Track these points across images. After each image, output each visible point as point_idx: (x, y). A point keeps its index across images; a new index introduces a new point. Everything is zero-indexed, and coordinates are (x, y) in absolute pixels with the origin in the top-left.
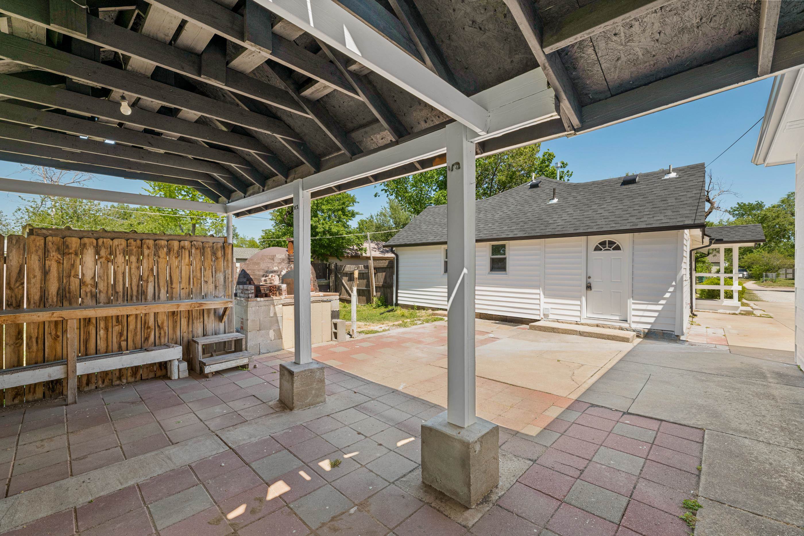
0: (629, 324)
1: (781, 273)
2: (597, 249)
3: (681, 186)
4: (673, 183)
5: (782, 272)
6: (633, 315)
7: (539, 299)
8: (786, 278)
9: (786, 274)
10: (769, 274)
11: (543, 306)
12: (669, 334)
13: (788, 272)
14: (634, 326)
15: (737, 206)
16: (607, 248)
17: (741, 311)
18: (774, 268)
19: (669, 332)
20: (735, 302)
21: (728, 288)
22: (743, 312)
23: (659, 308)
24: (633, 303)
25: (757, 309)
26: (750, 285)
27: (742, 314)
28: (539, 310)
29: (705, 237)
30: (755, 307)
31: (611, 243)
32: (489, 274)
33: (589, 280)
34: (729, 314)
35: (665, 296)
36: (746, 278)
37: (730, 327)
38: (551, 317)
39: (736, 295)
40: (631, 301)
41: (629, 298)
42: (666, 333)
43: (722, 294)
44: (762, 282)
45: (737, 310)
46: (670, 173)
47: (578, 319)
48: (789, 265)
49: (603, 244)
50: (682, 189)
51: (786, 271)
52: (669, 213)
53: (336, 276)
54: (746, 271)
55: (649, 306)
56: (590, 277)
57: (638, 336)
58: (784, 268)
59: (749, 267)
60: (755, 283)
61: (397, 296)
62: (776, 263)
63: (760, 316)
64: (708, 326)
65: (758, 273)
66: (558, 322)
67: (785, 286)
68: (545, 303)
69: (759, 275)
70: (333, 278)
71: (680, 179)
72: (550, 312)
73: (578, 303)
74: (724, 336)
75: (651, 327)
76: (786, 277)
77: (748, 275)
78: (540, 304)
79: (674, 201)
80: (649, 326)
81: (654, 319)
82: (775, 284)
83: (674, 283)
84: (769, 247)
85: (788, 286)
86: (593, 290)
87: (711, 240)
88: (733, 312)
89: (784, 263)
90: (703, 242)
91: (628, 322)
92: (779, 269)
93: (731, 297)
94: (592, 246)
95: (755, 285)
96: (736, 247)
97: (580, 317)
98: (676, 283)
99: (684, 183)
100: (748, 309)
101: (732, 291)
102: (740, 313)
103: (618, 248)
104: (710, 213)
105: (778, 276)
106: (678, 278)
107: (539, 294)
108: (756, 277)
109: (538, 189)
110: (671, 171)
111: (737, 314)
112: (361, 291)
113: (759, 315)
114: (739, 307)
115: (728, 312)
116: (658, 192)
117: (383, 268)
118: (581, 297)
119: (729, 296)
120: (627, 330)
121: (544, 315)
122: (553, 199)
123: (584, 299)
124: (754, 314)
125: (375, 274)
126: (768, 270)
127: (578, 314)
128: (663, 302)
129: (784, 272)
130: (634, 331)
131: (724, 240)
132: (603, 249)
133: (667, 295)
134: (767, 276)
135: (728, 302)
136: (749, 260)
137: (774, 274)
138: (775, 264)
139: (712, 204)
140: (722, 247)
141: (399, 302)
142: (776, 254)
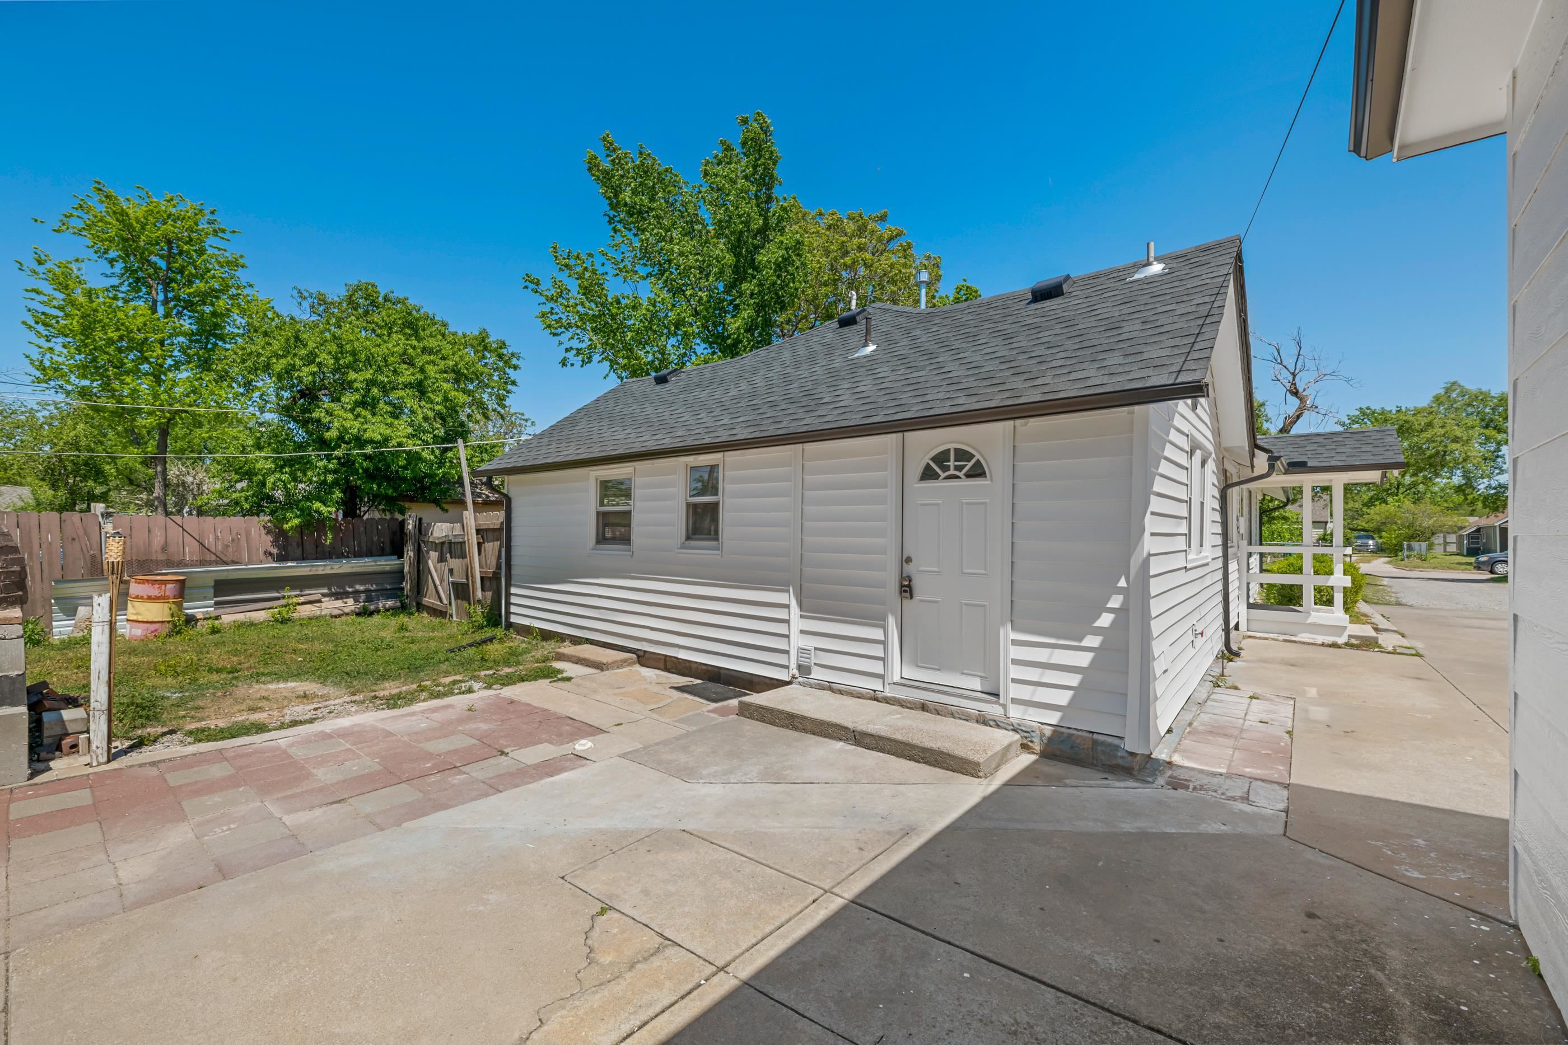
0: (1004, 706)
1: (1436, 542)
2: (928, 474)
3: (1168, 291)
4: (1151, 285)
5: (1438, 539)
6: (1014, 680)
7: (787, 621)
8: (1446, 553)
9: (1446, 543)
10: (1415, 545)
11: (797, 641)
12: (1110, 745)
13: (1448, 540)
14: (1015, 713)
15: (1358, 413)
16: (952, 472)
17: (1350, 636)
18: (1423, 533)
19: (1110, 740)
20: (1337, 615)
21: (1321, 581)
22: (1353, 641)
23: (1083, 660)
24: (1014, 642)
25: (1387, 630)
26: (1379, 566)
27: (1352, 646)
28: (787, 652)
29: (1256, 450)
30: (1383, 624)
31: (962, 455)
32: (683, 547)
33: (909, 569)
34: (1323, 645)
35: (1098, 624)
36: (1372, 552)
37: (1313, 692)
38: (818, 674)
39: (1339, 598)
40: (1008, 634)
41: (1003, 623)
42: (1103, 743)
43: (1309, 596)
44: (1402, 560)
45: (1340, 636)
46: (1148, 264)
47: (876, 685)
48: (1450, 526)
49: (941, 459)
50: (1167, 297)
51: (1445, 537)
52: (1115, 359)
53: (419, 551)
54: (1373, 538)
55: (1057, 652)
56: (909, 560)
57: (1025, 747)
58: (1441, 532)
59: (1378, 530)
60: (1388, 563)
61: (508, 604)
62: (1427, 523)
63: (1394, 652)
64: (1259, 691)
65: (1394, 542)
66: (831, 689)
67: (1443, 568)
68: (802, 632)
69: (1396, 545)
70: (411, 554)
71: (1169, 276)
72: (813, 661)
73: (877, 634)
74: (1288, 732)
75: (1062, 719)
76: (1445, 550)
77: (1376, 545)
78: (788, 636)
79: (1138, 327)
80: (1053, 718)
81: (1070, 693)
82: (1425, 564)
83: (1122, 583)
84: (1414, 493)
85: (1449, 568)
86: (917, 597)
87: (1273, 460)
88: (1329, 639)
89: (1440, 523)
90: (1252, 467)
91: (1002, 701)
92: (1433, 534)
93: (1330, 602)
94: (914, 469)
95: (1388, 566)
96: (1338, 480)
97: (881, 677)
98: (1128, 581)
99: (1177, 284)
100: (1368, 631)
101: (1332, 588)
102: (1346, 644)
103: (978, 472)
104: (1298, 417)
105: (1430, 547)
106: (1135, 563)
107: (787, 606)
108: (1391, 550)
109: (855, 327)
110: (1151, 259)
111: (1340, 647)
112: (460, 587)
113: (1390, 649)
114: (1346, 627)
115: (1320, 639)
116: (1105, 310)
117: (494, 530)
118: (884, 618)
119: (1325, 598)
120: (998, 726)
121: (800, 667)
122: (866, 345)
123: (892, 622)
124: (1380, 647)
125: (479, 545)
126: (1411, 538)
127: (877, 667)
128: (1093, 641)
129: (1441, 541)
130: (1015, 730)
131: (1309, 464)
132: (943, 475)
133: (1105, 620)
134: (1410, 548)
135: (1320, 615)
136: (1378, 518)
137: (1424, 545)
138: (1425, 524)
139: (1302, 400)
140: (1308, 481)
141: (513, 619)
142: (1426, 506)
